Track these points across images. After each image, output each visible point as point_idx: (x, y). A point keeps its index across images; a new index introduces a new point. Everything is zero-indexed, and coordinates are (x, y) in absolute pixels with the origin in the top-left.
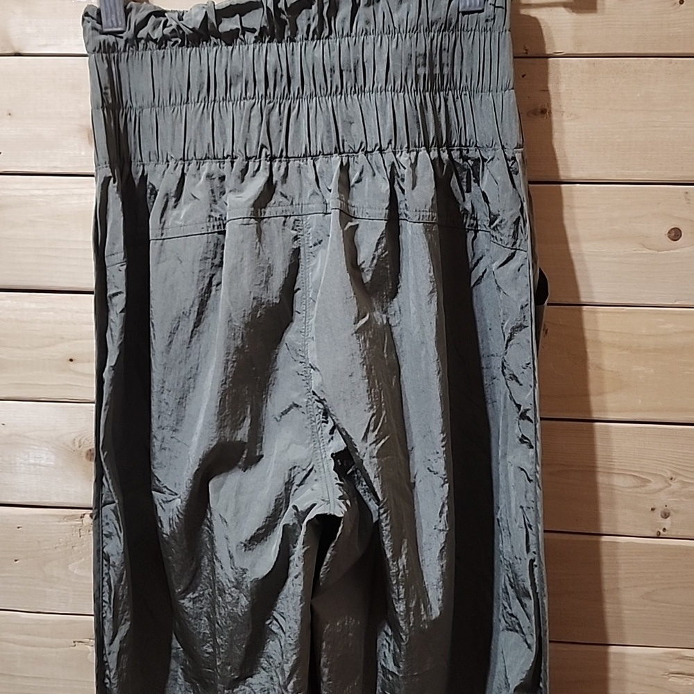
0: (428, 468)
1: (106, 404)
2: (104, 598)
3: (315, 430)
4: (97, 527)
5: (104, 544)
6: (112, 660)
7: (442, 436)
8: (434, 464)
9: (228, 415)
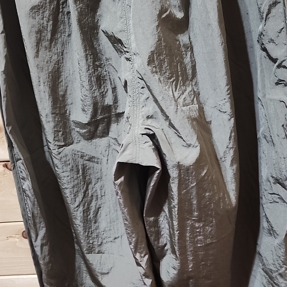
0: (219, 110)
1: (4, 97)
2: (28, 215)
3: (135, 98)
4: (16, 174)
5: (22, 184)
6: (38, 249)
7: (227, 87)
8: (223, 107)
9: (96, 90)
